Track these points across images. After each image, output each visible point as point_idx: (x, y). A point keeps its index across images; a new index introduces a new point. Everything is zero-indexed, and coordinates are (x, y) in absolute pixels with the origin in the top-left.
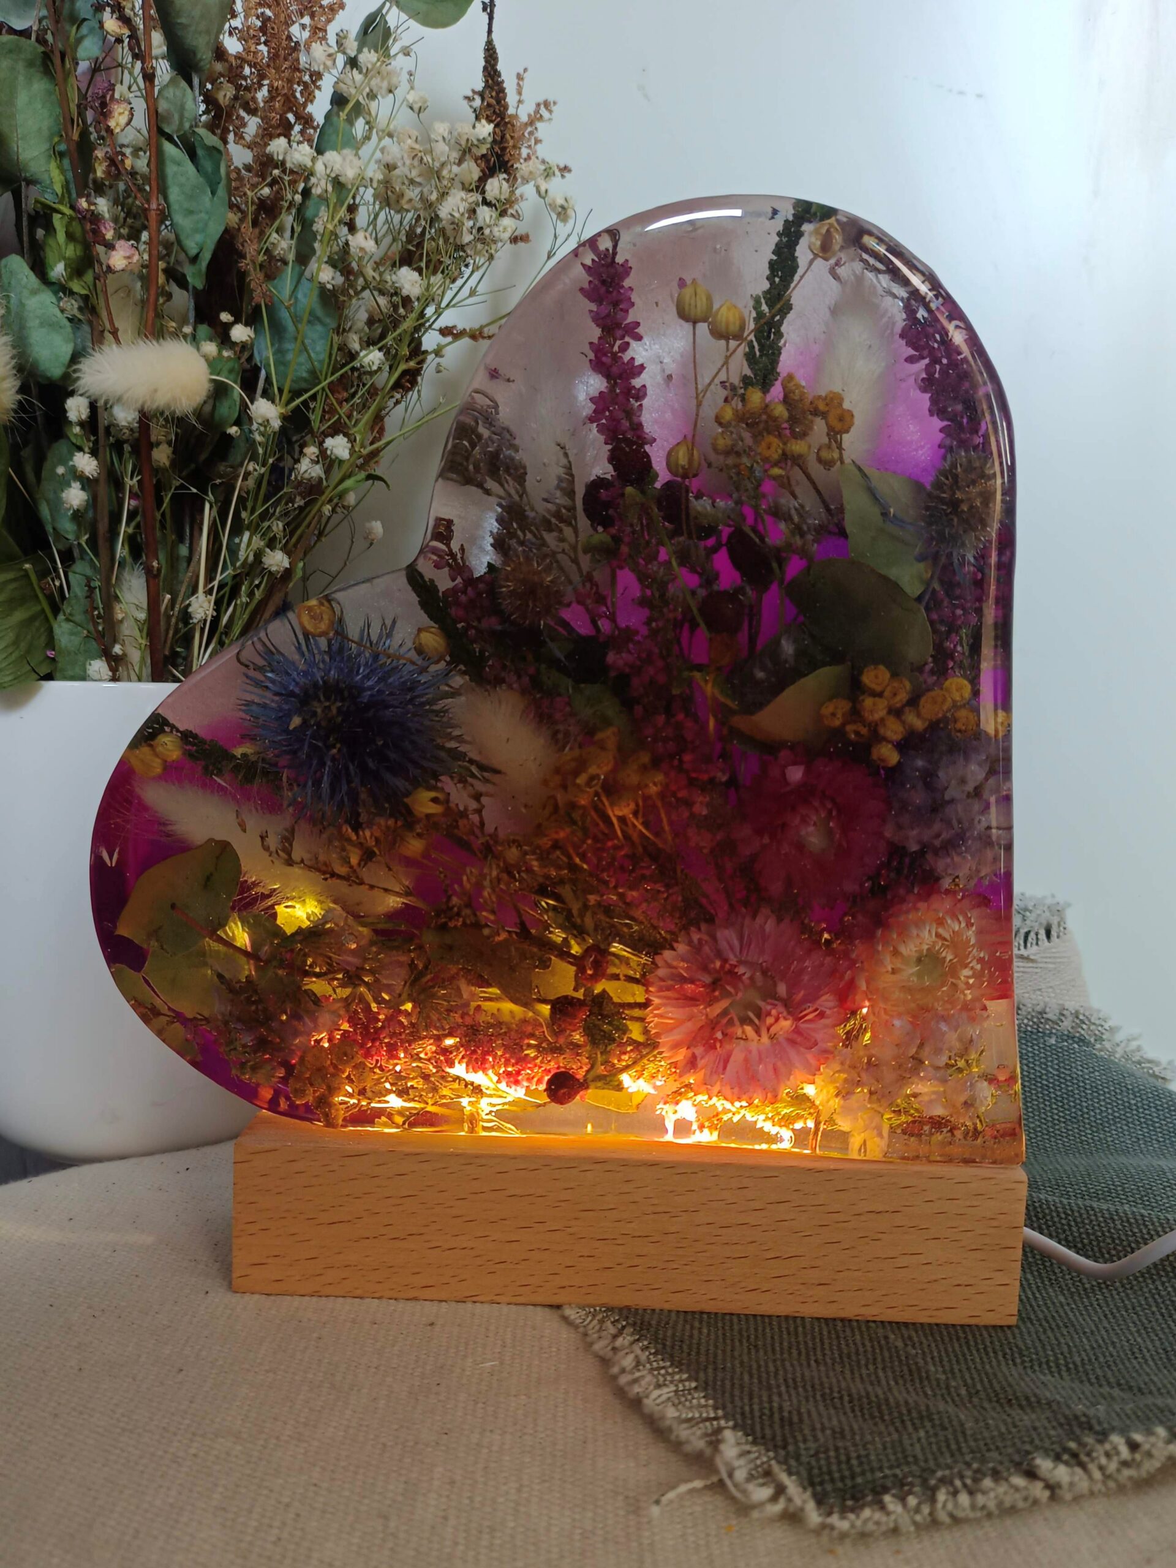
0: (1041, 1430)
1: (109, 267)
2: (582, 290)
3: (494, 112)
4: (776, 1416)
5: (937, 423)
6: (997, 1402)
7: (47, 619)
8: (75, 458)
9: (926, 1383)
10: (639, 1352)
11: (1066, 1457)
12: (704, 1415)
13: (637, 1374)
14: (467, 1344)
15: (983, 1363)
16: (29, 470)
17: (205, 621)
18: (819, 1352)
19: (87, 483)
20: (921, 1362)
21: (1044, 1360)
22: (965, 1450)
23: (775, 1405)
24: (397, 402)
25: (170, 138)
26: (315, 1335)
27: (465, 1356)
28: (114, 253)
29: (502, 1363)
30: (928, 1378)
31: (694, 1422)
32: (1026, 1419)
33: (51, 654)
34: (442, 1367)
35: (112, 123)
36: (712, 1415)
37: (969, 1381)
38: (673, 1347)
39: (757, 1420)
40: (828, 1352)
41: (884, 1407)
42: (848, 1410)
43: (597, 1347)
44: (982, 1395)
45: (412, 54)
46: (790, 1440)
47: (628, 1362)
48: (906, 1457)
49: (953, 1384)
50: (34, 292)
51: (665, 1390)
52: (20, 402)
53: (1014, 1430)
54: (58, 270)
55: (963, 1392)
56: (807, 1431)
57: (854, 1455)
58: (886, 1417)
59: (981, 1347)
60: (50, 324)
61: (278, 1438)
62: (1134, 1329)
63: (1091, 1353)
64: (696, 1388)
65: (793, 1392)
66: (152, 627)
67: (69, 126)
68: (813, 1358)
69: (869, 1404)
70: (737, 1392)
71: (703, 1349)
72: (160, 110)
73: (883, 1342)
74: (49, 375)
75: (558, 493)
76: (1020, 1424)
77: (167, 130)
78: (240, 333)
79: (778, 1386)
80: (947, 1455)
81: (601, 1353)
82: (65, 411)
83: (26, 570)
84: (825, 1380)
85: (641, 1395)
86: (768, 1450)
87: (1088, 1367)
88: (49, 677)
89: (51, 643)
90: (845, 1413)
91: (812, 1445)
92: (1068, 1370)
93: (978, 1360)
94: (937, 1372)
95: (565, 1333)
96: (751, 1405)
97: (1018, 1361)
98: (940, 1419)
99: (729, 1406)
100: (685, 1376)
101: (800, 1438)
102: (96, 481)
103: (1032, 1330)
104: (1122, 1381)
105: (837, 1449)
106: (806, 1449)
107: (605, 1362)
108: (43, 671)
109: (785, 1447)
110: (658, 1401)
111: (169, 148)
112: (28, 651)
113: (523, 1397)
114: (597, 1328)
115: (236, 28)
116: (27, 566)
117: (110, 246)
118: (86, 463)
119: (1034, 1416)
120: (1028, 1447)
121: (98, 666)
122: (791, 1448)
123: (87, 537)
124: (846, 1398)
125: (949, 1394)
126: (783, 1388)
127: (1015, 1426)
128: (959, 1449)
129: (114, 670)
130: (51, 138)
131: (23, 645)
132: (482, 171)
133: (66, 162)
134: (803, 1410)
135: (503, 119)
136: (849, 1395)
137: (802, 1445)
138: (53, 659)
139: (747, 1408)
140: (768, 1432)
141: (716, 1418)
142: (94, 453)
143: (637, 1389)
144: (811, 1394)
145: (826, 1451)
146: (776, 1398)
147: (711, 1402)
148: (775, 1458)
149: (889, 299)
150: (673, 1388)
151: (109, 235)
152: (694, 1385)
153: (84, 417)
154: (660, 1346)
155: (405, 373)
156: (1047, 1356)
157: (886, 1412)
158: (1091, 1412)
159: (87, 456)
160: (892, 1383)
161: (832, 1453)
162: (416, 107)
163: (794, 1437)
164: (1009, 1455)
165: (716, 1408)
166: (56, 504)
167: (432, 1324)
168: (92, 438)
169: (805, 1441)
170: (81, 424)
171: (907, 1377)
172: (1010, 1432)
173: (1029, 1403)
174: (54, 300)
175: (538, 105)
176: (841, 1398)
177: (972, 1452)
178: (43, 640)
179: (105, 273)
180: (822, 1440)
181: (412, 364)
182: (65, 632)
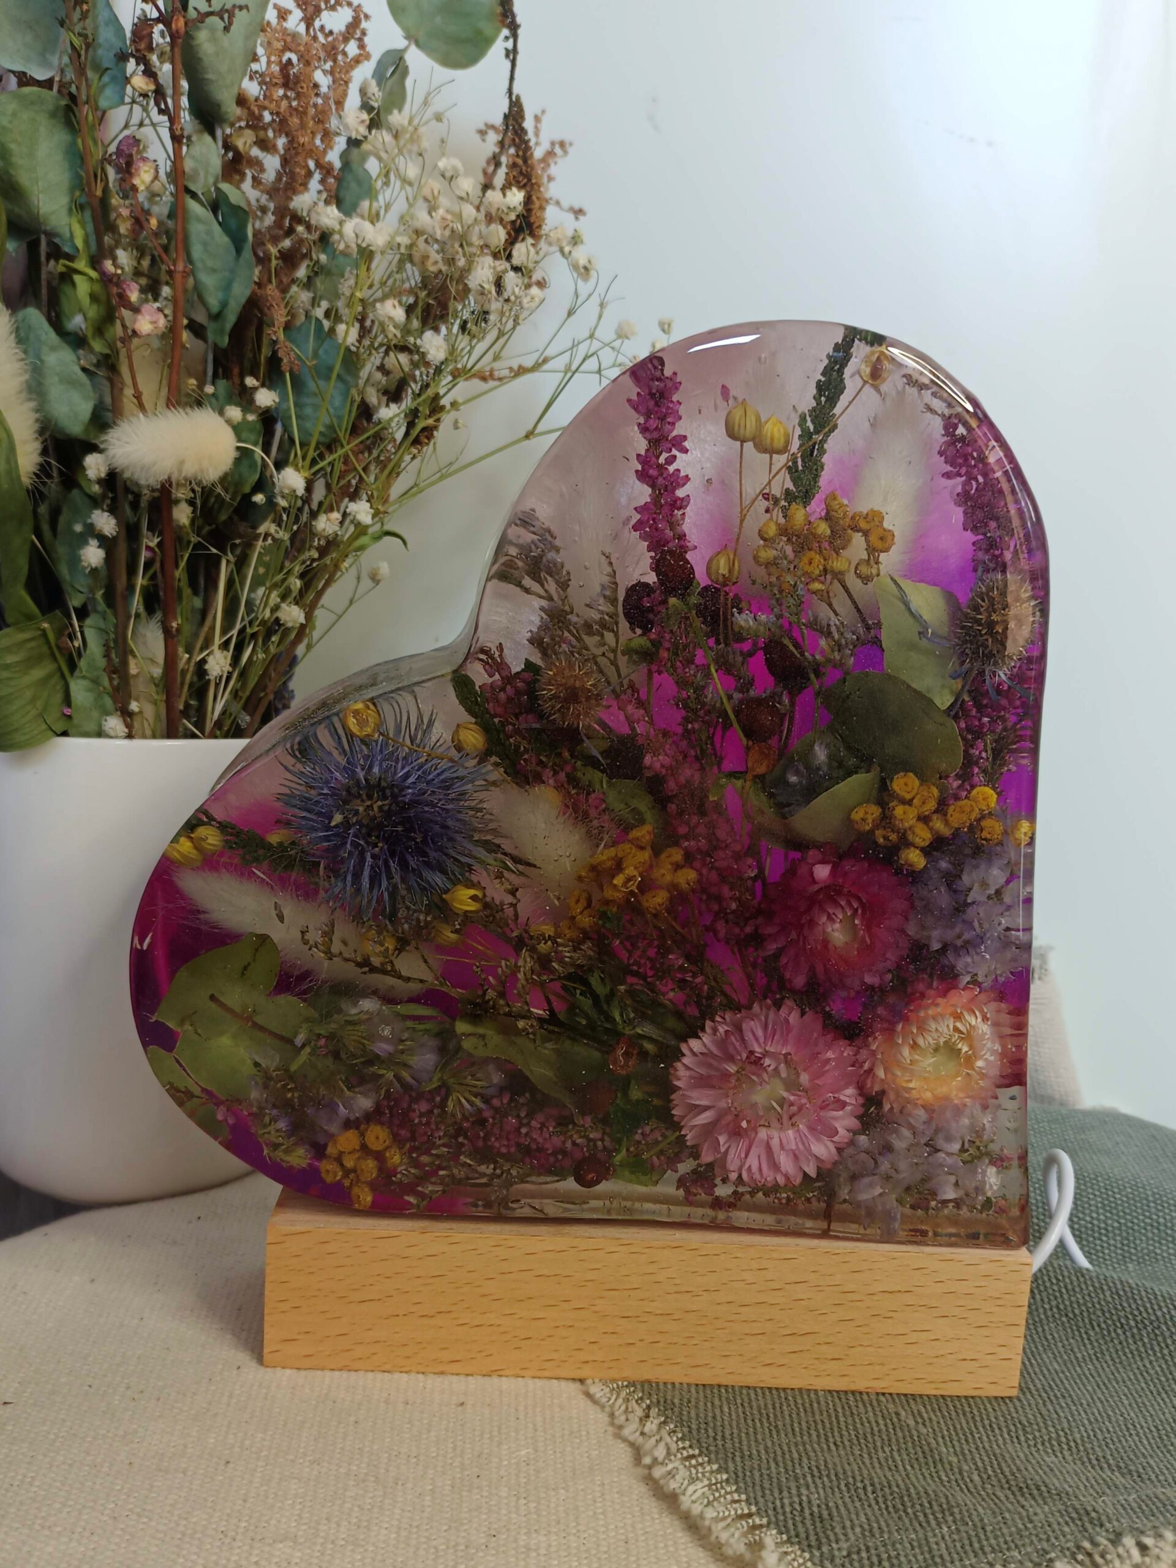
0: (1055, 1526)
1: (134, 332)
2: (629, 401)
3: (521, 173)
4: (807, 1512)
5: (970, 536)
6: (1009, 1489)
7: (63, 676)
8: (93, 516)
9: (939, 1466)
10: (668, 1439)
11: (1080, 1557)
12: (739, 1512)
13: (670, 1466)
14: (500, 1428)
15: (990, 1441)
16: (46, 528)
17: (221, 677)
18: (836, 1434)
19: (105, 542)
20: (934, 1444)
21: (1046, 1438)
22: (988, 1549)
23: (804, 1498)
24: (414, 458)
25: (194, 195)
26: (352, 1419)
27: (500, 1444)
28: (140, 317)
29: (536, 1451)
30: (941, 1460)
31: (729, 1520)
32: (1041, 1512)
33: (68, 711)
34: (479, 1456)
35: (136, 181)
36: (746, 1511)
37: (980, 1464)
38: (698, 1431)
39: (789, 1515)
40: (845, 1433)
41: (906, 1499)
42: (873, 1502)
43: (626, 1432)
44: (994, 1482)
45: (445, 121)
46: (824, 1540)
47: (660, 1453)
48: (933, 1557)
49: (966, 1468)
50: (53, 349)
51: (699, 1485)
52: (41, 465)
53: (1029, 1526)
54: (77, 322)
55: (976, 1478)
56: (838, 1530)
57: (885, 1556)
58: (910, 1511)
59: (987, 1422)
60: (71, 382)
61: (333, 1542)
62: (1126, 1402)
63: (1089, 1428)
64: (727, 1480)
65: (818, 1481)
66: (168, 683)
67: (93, 179)
68: (831, 1440)
69: (891, 1494)
70: (767, 1485)
71: (727, 1433)
72: (187, 169)
73: (895, 1420)
74: (67, 431)
75: (602, 601)
76: (1035, 1518)
77: (193, 188)
78: (265, 398)
79: (804, 1476)
80: (972, 1555)
81: (631, 1438)
82: (84, 469)
83: (44, 631)
84: (847, 1467)
85: (678, 1491)
86: (803, 1551)
87: (1089, 1446)
88: (65, 734)
89: (67, 700)
90: (870, 1506)
91: (845, 1545)
92: (1070, 1449)
93: (985, 1438)
94: (948, 1454)
95: (594, 1412)
96: (781, 1499)
97: (1022, 1438)
98: (961, 1512)
99: (761, 1500)
100: (715, 1467)
101: (832, 1538)
102: (115, 539)
103: (1033, 1402)
104: (1122, 1465)
105: (868, 1550)
106: (839, 1549)
107: (637, 1453)
108: (59, 727)
109: (819, 1548)
110: (694, 1498)
111: (193, 206)
112: (45, 709)
113: (563, 1491)
114: (623, 1408)
115: (256, 72)
116: (46, 625)
117: (136, 310)
118: (105, 522)
119: (1046, 1508)
120: (1045, 1545)
121: (114, 723)
122: (825, 1549)
123: (102, 592)
124: (869, 1489)
125: (963, 1479)
126: (809, 1479)
127: (1031, 1521)
128: (982, 1548)
129: (129, 726)
130: (72, 191)
131: (39, 704)
132: (508, 233)
133: (88, 214)
134: (831, 1504)
135: (529, 180)
136: (872, 1485)
138: (69, 717)
139: (778, 1503)
140: (801, 1530)
141: (750, 1515)
142: (113, 510)
143: (673, 1485)
144: (835, 1483)
145: (858, 1552)
146: (804, 1491)
147: (743, 1497)
148: (810, 1560)
149: (929, 415)
150: (706, 1482)
151: (134, 296)
152: (725, 1476)
153: (103, 475)
154: (686, 1430)
155: (424, 429)
156: (1049, 1433)
157: (909, 1504)
158: (1099, 1505)
159: (106, 514)
160: (908, 1467)
161: (864, 1554)
162: (448, 175)
163: (827, 1537)
164: (1027, 1554)
165: (748, 1501)
166: (75, 561)
167: (462, 1404)
168: (110, 495)
169: (837, 1542)
170: (100, 481)
171: (922, 1460)
172: (1026, 1528)
173: (1039, 1492)
174: (74, 358)
175: (553, 144)
176: (864, 1488)
177: (993, 1551)
178: (59, 697)
179: (130, 337)
180: (852, 1538)
181: (430, 422)
182: (79, 690)
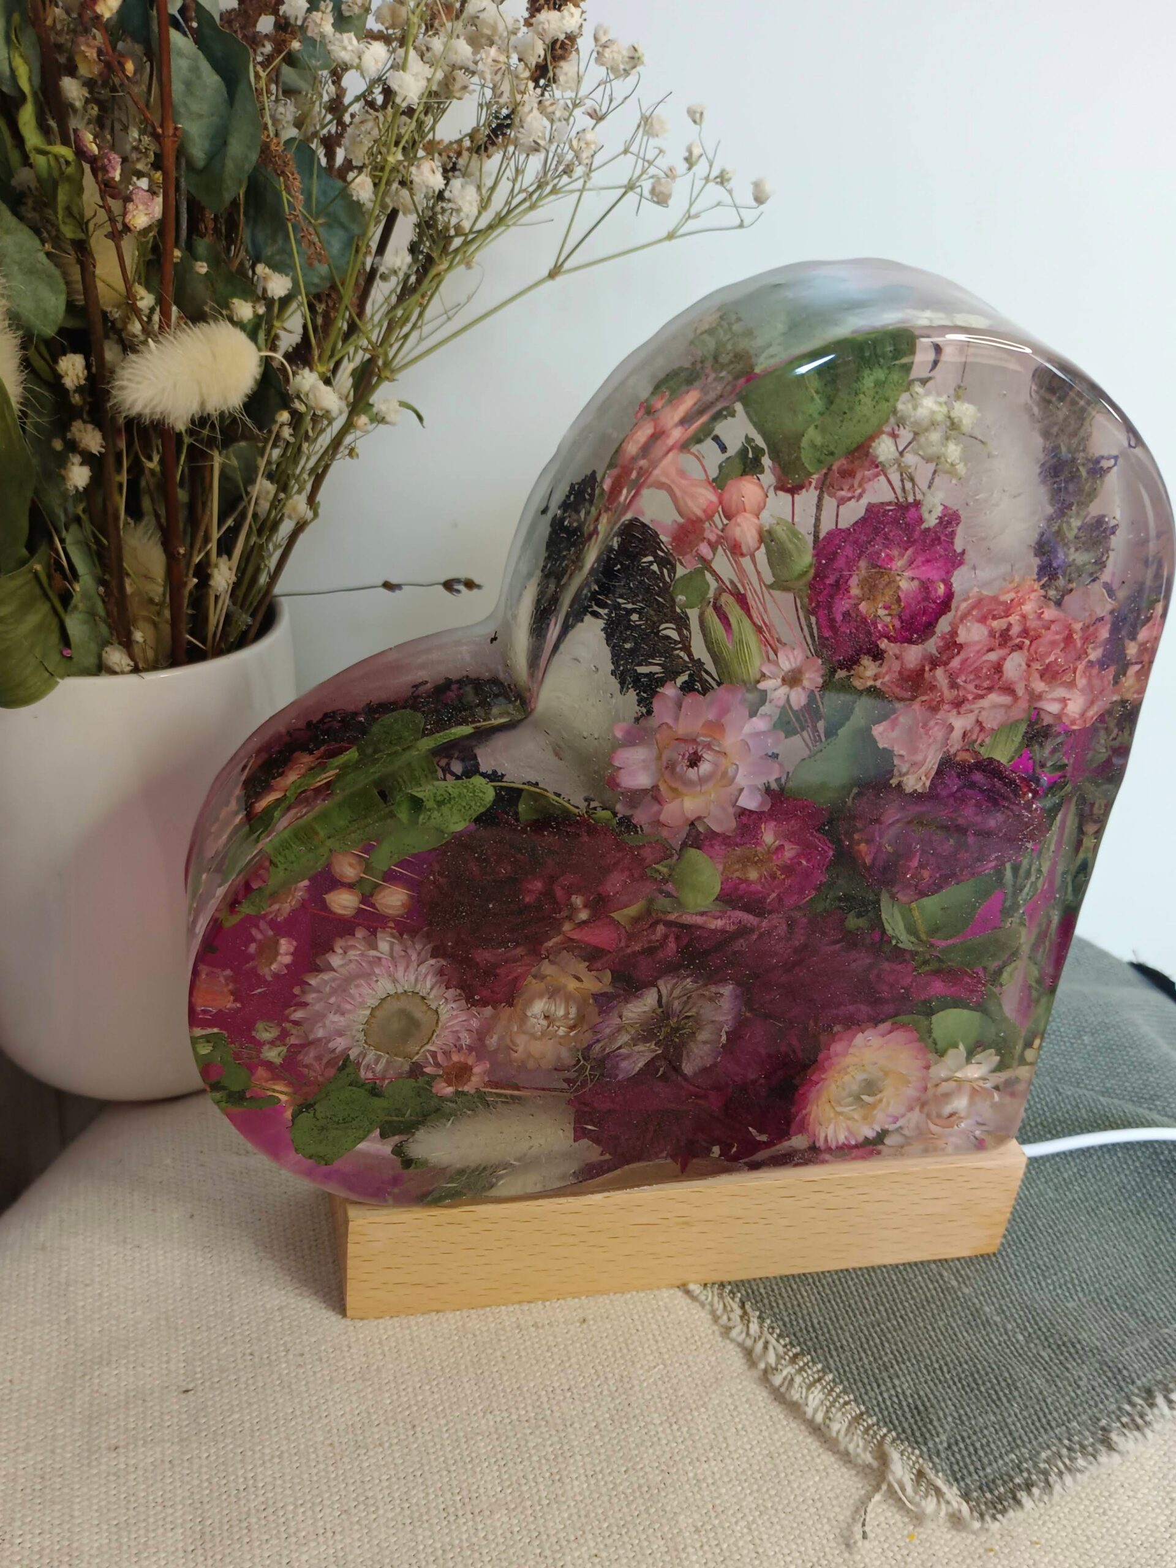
0: (1098, 1389)
1: (125, 227)
4: (905, 1405)
6: (1049, 1347)
7: (58, 615)
9: (989, 1330)
10: (772, 1339)
11: (1125, 1421)
12: (853, 1414)
13: (785, 1373)
14: (626, 1344)
19: (91, 459)
20: (978, 1305)
22: (1053, 1423)
23: (899, 1390)
27: (633, 1363)
28: (131, 207)
29: (665, 1365)
30: (988, 1321)
32: (1083, 1373)
33: (67, 652)
34: (621, 1380)
36: (858, 1412)
37: (1019, 1321)
38: (791, 1323)
39: (891, 1409)
41: (975, 1374)
42: (952, 1384)
43: (734, 1334)
44: (1035, 1339)
46: (928, 1437)
51: (815, 1390)
53: (1078, 1391)
57: (977, 1444)
58: (983, 1390)
63: (1093, 1265)
64: (834, 1380)
66: (174, 607)
70: (865, 1379)
71: (815, 1322)
76: (1081, 1383)
78: (278, 286)
79: (891, 1364)
80: (1042, 1431)
81: (741, 1341)
83: (35, 572)
84: (920, 1345)
85: (801, 1401)
89: (65, 640)
91: (944, 1437)
94: (991, 1312)
96: (881, 1394)
98: (1023, 1386)
99: (866, 1397)
100: (819, 1366)
101: (933, 1431)
102: (100, 455)
104: (1127, 1303)
105: (963, 1439)
110: (815, 1407)
112: (44, 655)
116: (35, 564)
117: (123, 196)
118: (90, 437)
121: (119, 658)
125: (1010, 1339)
126: (896, 1366)
127: (1078, 1386)
128: (1049, 1423)
129: (134, 659)
131: (38, 651)
134: (920, 1392)
136: (946, 1364)
137: (937, 1440)
138: (70, 658)
140: (905, 1424)
141: (862, 1416)
143: (795, 1395)
144: (916, 1366)
146: (896, 1381)
148: (921, 1456)
150: (819, 1386)
152: (830, 1376)
153: (82, 381)
154: (780, 1322)
157: (980, 1381)
158: (1125, 1358)
159: (90, 427)
161: (961, 1444)
163: (929, 1431)
164: (1085, 1424)
165: (856, 1401)
169: (938, 1435)
171: (973, 1324)
172: (1077, 1395)
173: (1075, 1349)
174: (38, 243)
177: (1058, 1424)
178: (56, 639)
179: (121, 233)
180: (948, 1428)
182: (76, 625)
